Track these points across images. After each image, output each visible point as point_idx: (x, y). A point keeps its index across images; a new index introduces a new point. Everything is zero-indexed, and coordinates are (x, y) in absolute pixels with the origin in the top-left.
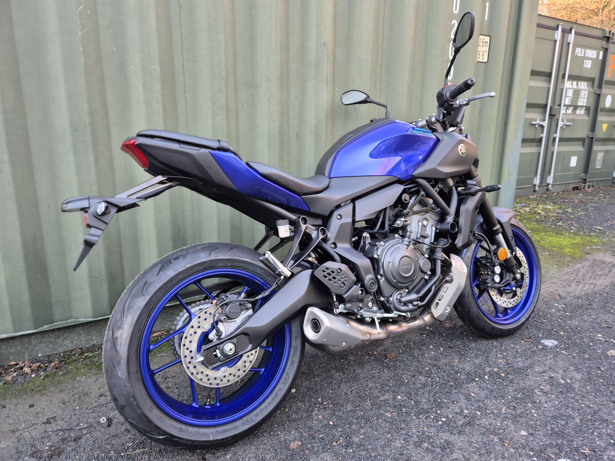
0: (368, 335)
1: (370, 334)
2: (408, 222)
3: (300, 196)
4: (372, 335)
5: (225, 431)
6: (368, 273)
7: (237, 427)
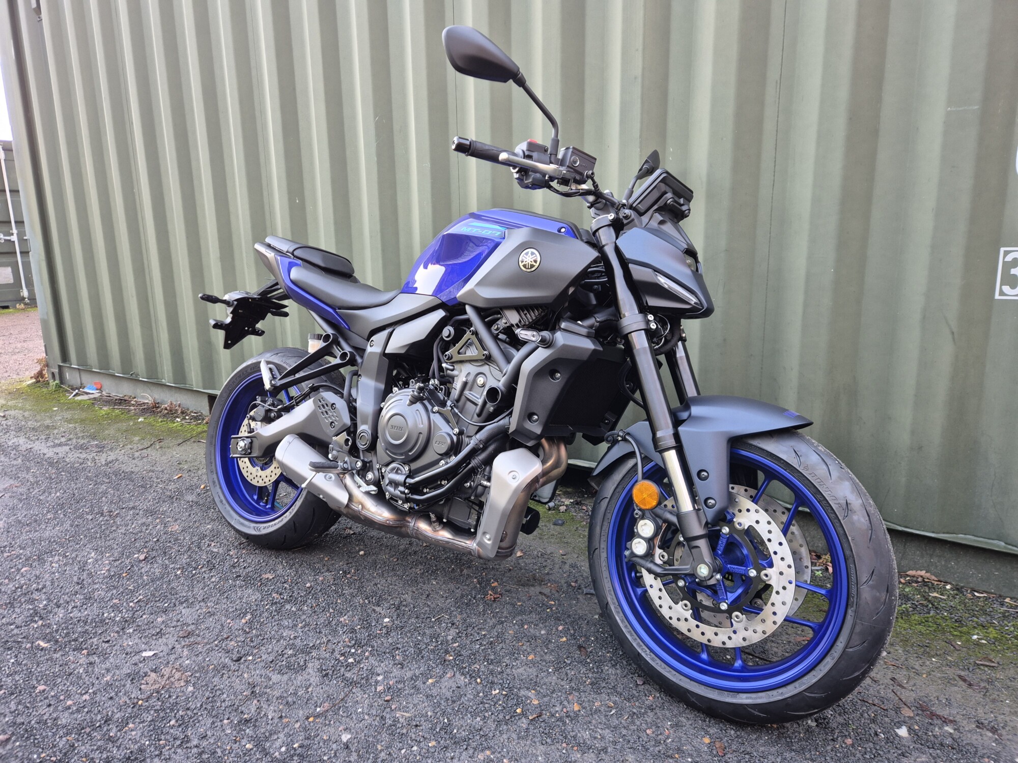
0: (360, 506)
1: (363, 507)
2: (455, 373)
3: (334, 309)
4: (365, 508)
5: (242, 524)
6: (365, 422)
7: (249, 527)
